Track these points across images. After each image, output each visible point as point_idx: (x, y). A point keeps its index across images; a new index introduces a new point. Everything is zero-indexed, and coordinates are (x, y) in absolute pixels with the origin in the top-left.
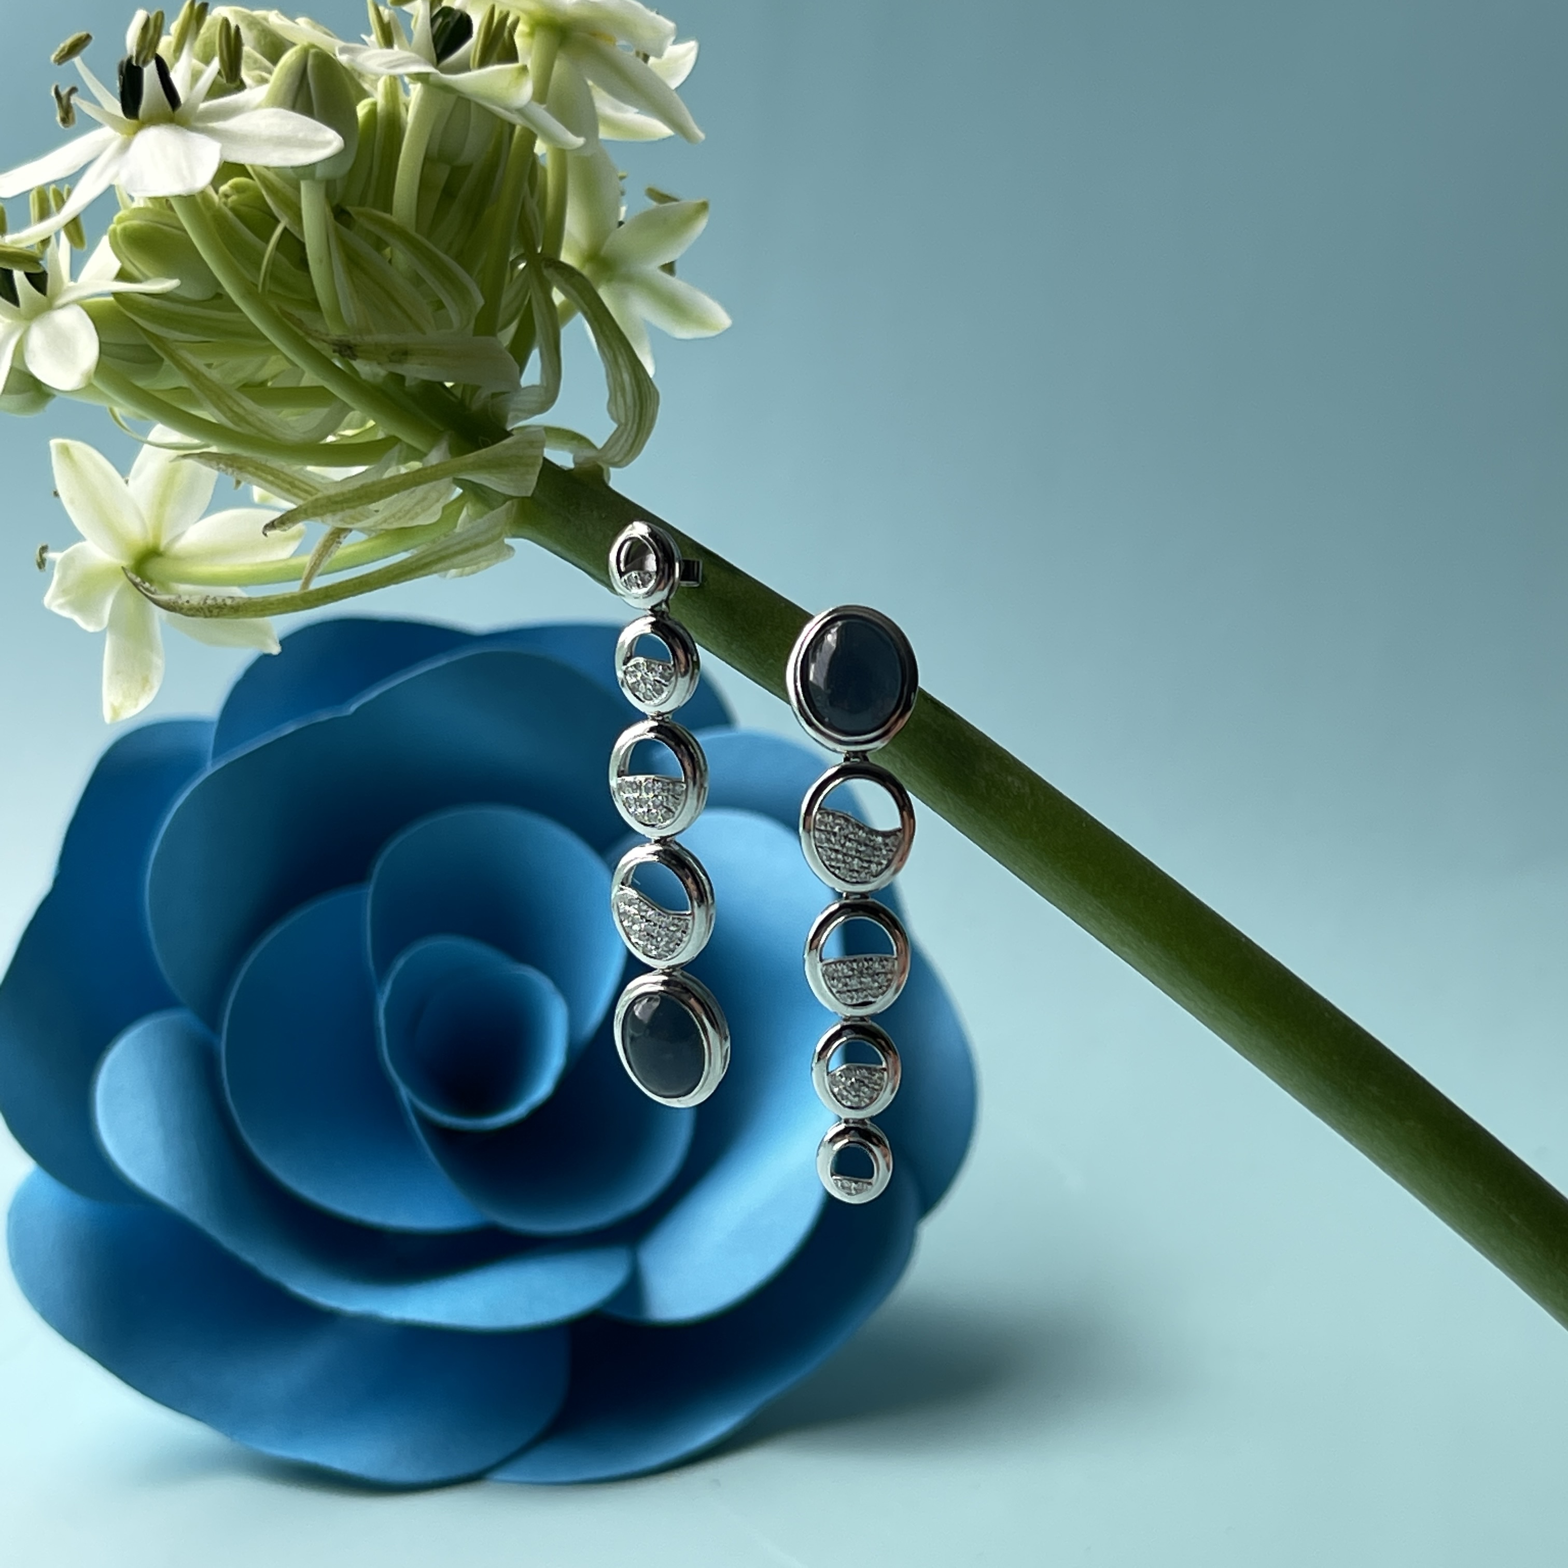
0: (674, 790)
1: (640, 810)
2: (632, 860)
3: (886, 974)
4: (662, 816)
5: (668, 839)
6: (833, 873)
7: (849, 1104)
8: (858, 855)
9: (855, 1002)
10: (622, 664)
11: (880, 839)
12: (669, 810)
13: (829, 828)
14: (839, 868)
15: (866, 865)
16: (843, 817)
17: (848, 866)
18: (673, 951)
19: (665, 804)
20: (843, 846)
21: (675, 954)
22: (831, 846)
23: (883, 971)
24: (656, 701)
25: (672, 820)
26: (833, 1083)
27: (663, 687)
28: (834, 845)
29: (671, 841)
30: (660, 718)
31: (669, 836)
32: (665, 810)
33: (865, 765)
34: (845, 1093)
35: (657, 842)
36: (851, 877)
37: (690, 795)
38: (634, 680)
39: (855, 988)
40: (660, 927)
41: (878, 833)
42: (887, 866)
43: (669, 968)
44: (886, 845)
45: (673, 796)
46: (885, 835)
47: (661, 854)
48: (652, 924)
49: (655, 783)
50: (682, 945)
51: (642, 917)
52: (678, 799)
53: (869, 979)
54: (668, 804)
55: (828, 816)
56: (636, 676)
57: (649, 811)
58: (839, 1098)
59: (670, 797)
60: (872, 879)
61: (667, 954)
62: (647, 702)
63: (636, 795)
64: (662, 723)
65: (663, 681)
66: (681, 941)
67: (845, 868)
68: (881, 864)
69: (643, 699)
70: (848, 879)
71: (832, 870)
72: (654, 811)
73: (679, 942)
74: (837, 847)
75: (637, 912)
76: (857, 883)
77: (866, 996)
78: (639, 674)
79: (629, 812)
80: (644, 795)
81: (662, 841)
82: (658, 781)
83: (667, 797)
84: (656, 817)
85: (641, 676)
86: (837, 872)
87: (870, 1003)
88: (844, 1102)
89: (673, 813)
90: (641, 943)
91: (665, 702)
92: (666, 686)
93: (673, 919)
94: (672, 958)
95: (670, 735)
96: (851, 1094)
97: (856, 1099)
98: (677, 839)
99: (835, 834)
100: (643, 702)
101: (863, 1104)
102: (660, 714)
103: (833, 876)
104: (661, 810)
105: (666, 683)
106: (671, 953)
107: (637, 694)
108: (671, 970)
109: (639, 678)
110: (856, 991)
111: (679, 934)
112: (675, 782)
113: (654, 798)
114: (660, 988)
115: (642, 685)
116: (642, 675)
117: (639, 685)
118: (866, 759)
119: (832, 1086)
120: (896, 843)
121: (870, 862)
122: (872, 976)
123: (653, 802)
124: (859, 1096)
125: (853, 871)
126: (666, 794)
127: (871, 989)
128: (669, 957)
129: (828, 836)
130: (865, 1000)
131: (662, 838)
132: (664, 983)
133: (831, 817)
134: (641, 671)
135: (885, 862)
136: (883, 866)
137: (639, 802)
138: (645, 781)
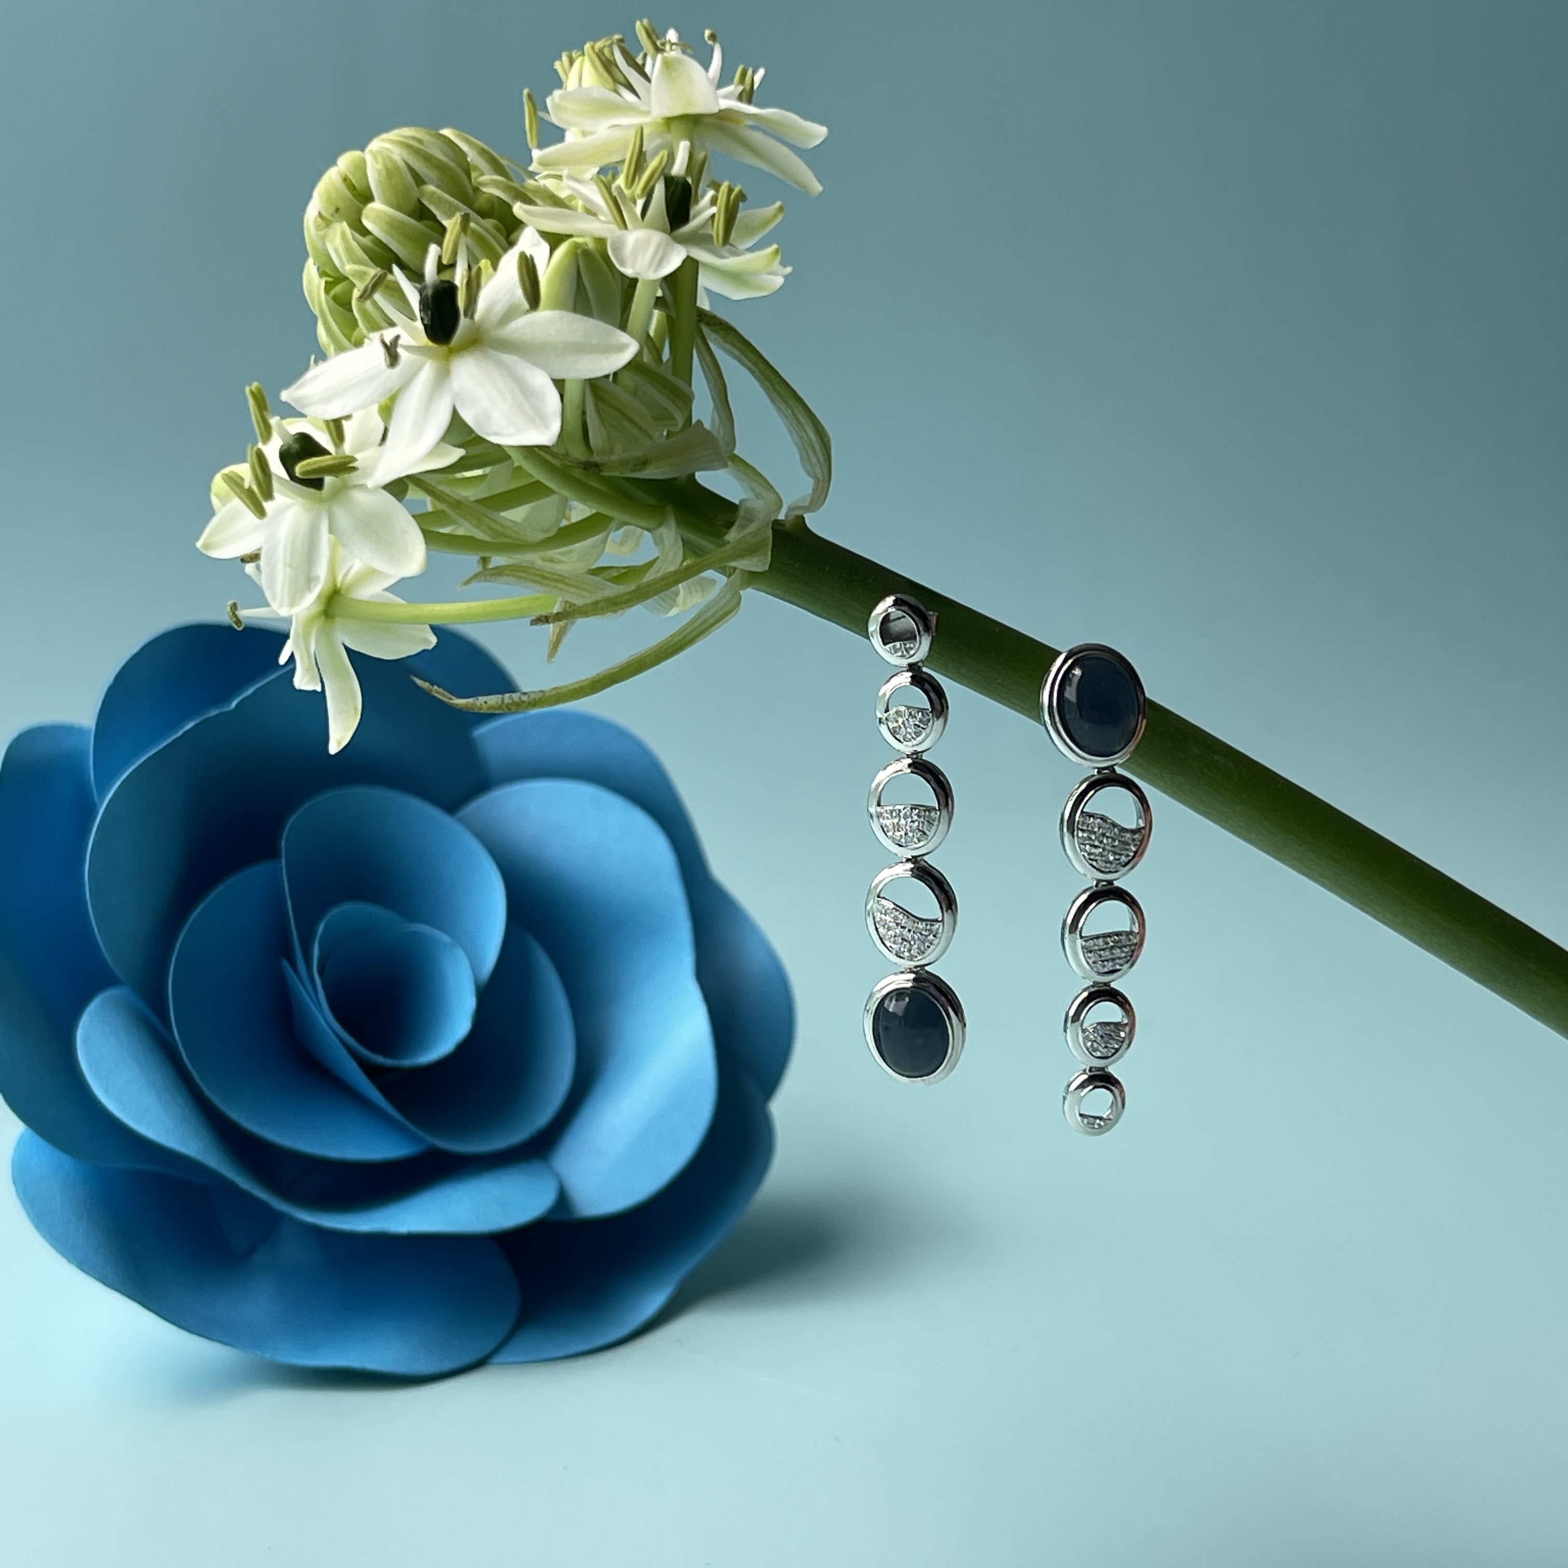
0: (929, 816)
1: (898, 834)
2: (884, 879)
3: (1130, 946)
4: (918, 838)
5: (919, 859)
6: (1092, 865)
7: (1099, 1054)
8: (1113, 849)
9: (1106, 970)
10: (884, 712)
11: (1128, 835)
12: (925, 833)
13: (1090, 828)
14: (1096, 861)
15: (1117, 857)
16: (1102, 819)
17: (1104, 858)
18: (923, 953)
19: (920, 828)
20: (1101, 842)
21: (925, 955)
22: (1091, 842)
23: (1129, 943)
24: (914, 742)
25: (926, 842)
26: (1086, 1038)
27: (923, 731)
28: (1094, 841)
29: (921, 860)
30: (915, 756)
31: (919, 856)
32: (921, 833)
33: (1113, 776)
34: (1095, 1045)
35: (908, 860)
36: (1106, 867)
37: (942, 820)
38: (896, 725)
39: (1107, 958)
40: (914, 932)
41: (1127, 831)
42: (1134, 857)
43: (916, 967)
44: (1134, 840)
45: (928, 822)
46: (1133, 832)
47: (914, 870)
48: (907, 930)
49: (913, 810)
50: (932, 947)
51: (897, 924)
52: (931, 824)
53: (1119, 950)
54: (922, 827)
55: (1090, 818)
56: (897, 722)
57: (906, 834)
58: (1090, 1050)
59: (926, 823)
60: (1121, 868)
61: (918, 955)
62: (905, 743)
63: (896, 821)
64: (916, 760)
65: (922, 726)
66: (931, 944)
67: (1101, 860)
68: (1128, 856)
69: (902, 741)
70: (1103, 869)
71: (1091, 862)
72: (910, 834)
73: (929, 945)
74: (1097, 843)
75: (892, 920)
76: (1110, 872)
77: (1115, 965)
78: (900, 720)
79: (888, 836)
80: (903, 822)
81: (914, 860)
82: (915, 809)
83: (923, 823)
84: (912, 840)
85: (902, 721)
86: (1094, 863)
87: (1118, 970)
88: (1094, 1054)
89: (928, 836)
90: (894, 946)
91: (923, 742)
92: (923, 729)
93: (926, 925)
94: (923, 958)
95: (925, 770)
96: (1100, 1045)
97: (1106, 1050)
98: (925, 858)
99: (1095, 833)
100: (902, 743)
101: (1110, 1054)
102: (916, 753)
103: (1092, 868)
104: (917, 834)
105: (924, 727)
106: (921, 954)
107: (898, 736)
108: (919, 969)
109: (900, 723)
110: (1107, 961)
111: (931, 937)
112: (929, 809)
113: (912, 824)
114: (910, 985)
115: (903, 729)
116: (904, 721)
117: (900, 730)
118: (1114, 771)
119: (1086, 1041)
120: (1141, 838)
121: (1121, 855)
122: (1120, 948)
123: (910, 827)
124: (1106, 1047)
125: (1106, 863)
126: (922, 819)
127: (1120, 958)
128: (920, 957)
129: (1089, 835)
130: (1114, 968)
131: (915, 857)
132: (915, 980)
133: (1092, 819)
134: (902, 718)
135: (1132, 854)
136: (1130, 858)
137: (897, 827)
138: (904, 809)
